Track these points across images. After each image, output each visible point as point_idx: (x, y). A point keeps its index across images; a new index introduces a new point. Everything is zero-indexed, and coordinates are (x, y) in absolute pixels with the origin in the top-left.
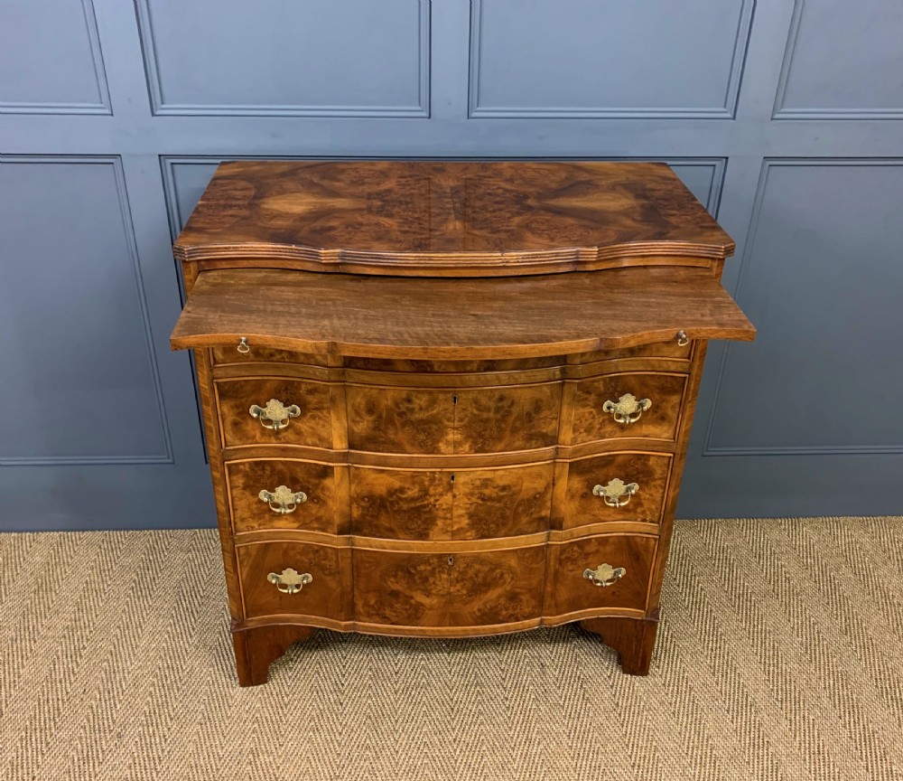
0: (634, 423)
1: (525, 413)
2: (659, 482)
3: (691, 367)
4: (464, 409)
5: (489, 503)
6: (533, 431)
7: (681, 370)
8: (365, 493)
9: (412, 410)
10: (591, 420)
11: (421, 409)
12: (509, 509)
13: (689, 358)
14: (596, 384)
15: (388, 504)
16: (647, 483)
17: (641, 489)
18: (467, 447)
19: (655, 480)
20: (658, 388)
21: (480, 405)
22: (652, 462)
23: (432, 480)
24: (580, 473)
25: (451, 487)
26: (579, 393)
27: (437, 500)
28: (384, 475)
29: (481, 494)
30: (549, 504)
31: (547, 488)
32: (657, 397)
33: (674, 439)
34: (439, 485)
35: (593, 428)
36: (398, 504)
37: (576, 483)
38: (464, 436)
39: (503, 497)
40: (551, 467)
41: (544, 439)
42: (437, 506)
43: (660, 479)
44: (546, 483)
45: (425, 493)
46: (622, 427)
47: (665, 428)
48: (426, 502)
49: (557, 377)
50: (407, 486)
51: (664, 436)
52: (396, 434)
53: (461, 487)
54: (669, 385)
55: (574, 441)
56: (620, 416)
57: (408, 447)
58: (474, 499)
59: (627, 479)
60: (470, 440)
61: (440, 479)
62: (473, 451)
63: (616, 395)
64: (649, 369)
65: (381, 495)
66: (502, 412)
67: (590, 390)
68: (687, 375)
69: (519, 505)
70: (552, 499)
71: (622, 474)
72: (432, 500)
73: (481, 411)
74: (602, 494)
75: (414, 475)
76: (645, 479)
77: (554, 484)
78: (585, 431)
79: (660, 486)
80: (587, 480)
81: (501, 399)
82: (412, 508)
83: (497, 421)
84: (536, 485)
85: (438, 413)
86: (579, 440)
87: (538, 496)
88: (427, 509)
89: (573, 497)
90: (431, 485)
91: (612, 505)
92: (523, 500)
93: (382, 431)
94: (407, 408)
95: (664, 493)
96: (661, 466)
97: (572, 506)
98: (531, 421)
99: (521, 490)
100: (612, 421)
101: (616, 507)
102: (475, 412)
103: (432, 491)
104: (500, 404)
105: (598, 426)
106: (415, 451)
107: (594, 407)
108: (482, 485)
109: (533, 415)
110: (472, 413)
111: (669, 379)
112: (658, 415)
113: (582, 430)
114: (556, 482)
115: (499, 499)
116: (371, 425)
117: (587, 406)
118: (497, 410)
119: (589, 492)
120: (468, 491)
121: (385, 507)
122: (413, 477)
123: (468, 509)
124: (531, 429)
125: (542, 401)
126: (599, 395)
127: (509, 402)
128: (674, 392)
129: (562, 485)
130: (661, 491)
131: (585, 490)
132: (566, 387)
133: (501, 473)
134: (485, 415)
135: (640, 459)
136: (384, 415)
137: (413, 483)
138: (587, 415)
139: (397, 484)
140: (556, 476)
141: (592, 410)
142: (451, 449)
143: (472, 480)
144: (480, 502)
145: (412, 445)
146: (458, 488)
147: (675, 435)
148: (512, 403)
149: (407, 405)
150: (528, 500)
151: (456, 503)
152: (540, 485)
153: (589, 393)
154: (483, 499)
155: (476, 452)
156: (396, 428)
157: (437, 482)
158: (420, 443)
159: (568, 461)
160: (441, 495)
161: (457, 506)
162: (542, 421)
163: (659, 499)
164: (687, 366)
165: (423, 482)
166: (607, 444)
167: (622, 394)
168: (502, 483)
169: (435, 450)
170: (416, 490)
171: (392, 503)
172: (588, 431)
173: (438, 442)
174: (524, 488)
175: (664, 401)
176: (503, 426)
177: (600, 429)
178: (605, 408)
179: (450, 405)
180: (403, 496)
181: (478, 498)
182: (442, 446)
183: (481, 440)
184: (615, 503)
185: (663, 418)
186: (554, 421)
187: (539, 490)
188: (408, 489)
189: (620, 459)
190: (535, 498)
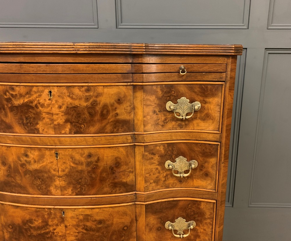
0: (188, 177)
1: (108, 168)
2: (208, 221)
3: (221, 137)
4: (64, 163)
5: (91, 233)
6: (116, 180)
7: (213, 139)
8: (9, 222)
9: (29, 163)
10: (158, 174)
11: (35, 162)
12: (105, 237)
13: (219, 130)
14: (158, 148)
15: (24, 231)
16: (201, 222)
17: (197, 225)
18: (70, 191)
19: (205, 219)
20: (201, 153)
21: (75, 160)
22: (202, 206)
23: (50, 214)
24: (155, 212)
25: (62, 220)
26: (147, 153)
27: (55, 229)
28: (18, 210)
29: (85, 225)
30: (135, 234)
31: (131, 222)
32: (201, 159)
33: (215, 190)
34: (54, 218)
35: (159, 180)
36: (30, 231)
37: (152, 219)
38: (67, 183)
39: (100, 228)
40: (133, 207)
41: (125, 187)
42: (55, 234)
43: (209, 218)
44: (131, 220)
45: (46, 224)
46: (181, 180)
47: (209, 182)
48: (47, 230)
49: (129, 141)
50: (34, 218)
51: (208, 188)
52: (21, 180)
53: (70, 220)
54: (208, 151)
55: (146, 189)
56: (177, 172)
57: (31, 190)
58: (80, 229)
59: (188, 218)
60: (72, 186)
61: (55, 214)
62: (75, 193)
63: (173, 156)
64: (194, 139)
65: (19, 224)
66: (91, 166)
67: (154, 152)
68: (219, 143)
69: (113, 234)
70: (136, 231)
71: (184, 214)
72: (51, 229)
73: (76, 164)
74: (170, 228)
75: (37, 211)
76: (199, 218)
77: (137, 220)
78: (154, 182)
79: (209, 223)
80: (160, 218)
81: (90, 156)
82: (40, 234)
83: (89, 172)
84: (123, 220)
85: (47, 165)
86: (150, 188)
87: (125, 228)
88: (49, 235)
89: (151, 230)
90: (49, 218)
91: (178, 236)
92: (115, 231)
93: (12, 177)
94: (26, 161)
95: (212, 228)
96: (209, 209)
97: (151, 236)
98: (114, 173)
99: (112, 224)
100: (172, 176)
101: (180, 237)
102: (72, 165)
103: (50, 223)
104: (89, 160)
105: (163, 179)
106: (35, 193)
107: (158, 165)
108: (84, 219)
109: (115, 169)
110: (71, 166)
111: (207, 146)
112: (203, 172)
113: (152, 181)
114: (137, 219)
115: (98, 230)
116: (6, 173)
117: (153, 163)
118: (88, 164)
119: (162, 227)
120: (75, 223)
121: (22, 233)
122: (36, 211)
123: (77, 236)
124: (114, 179)
125: (120, 158)
126: (161, 156)
127: (96, 158)
128: (212, 155)
129: (142, 221)
130: (211, 227)
131: (159, 225)
132: (137, 149)
133: (97, 210)
134: (80, 168)
135: (195, 204)
136: (12, 165)
137: (38, 216)
138: (154, 170)
139: (28, 217)
140: (138, 214)
141: (157, 167)
142: (59, 191)
143: (77, 216)
144: (84, 231)
145: (33, 188)
146: (68, 221)
147: (215, 187)
148: (98, 159)
149: (25, 158)
150: (119, 231)
151: (68, 232)
152: (127, 220)
153: (154, 154)
154: (86, 230)
155: (77, 195)
156: (21, 176)
157: (53, 216)
158: (37, 187)
159: (144, 203)
160: (57, 225)
161: (69, 233)
162: (121, 173)
163: (210, 233)
164: (218, 136)
165: (43, 216)
166: (172, 192)
167: (177, 156)
168: (98, 218)
169: (48, 193)
170: (40, 221)
171: (26, 230)
172: (157, 181)
173: (49, 186)
174: (114, 222)
175: (206, 162)
176: (93, 176)
177: (165, 181)
178: (166, 165)
179: (54, 159)
180: (32, 225)
181: (83, 228)
182: (52, 189)
183: (79, 186)
184: (180, 235)
185: (207, 175)
186: (131, 174)
187: (126, 224)
188: (35, 220)
189: (181, 204)
190: (123, 229)
